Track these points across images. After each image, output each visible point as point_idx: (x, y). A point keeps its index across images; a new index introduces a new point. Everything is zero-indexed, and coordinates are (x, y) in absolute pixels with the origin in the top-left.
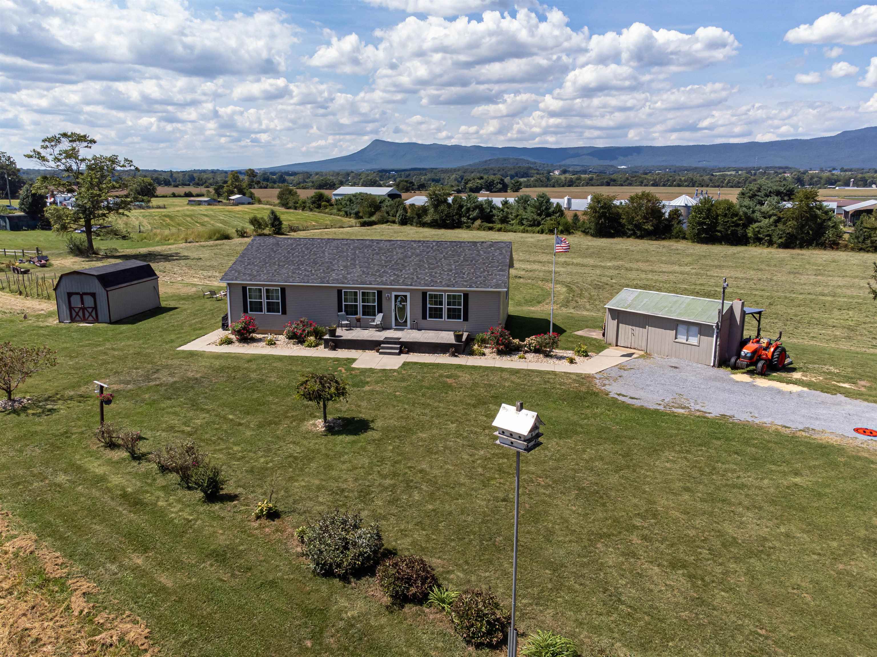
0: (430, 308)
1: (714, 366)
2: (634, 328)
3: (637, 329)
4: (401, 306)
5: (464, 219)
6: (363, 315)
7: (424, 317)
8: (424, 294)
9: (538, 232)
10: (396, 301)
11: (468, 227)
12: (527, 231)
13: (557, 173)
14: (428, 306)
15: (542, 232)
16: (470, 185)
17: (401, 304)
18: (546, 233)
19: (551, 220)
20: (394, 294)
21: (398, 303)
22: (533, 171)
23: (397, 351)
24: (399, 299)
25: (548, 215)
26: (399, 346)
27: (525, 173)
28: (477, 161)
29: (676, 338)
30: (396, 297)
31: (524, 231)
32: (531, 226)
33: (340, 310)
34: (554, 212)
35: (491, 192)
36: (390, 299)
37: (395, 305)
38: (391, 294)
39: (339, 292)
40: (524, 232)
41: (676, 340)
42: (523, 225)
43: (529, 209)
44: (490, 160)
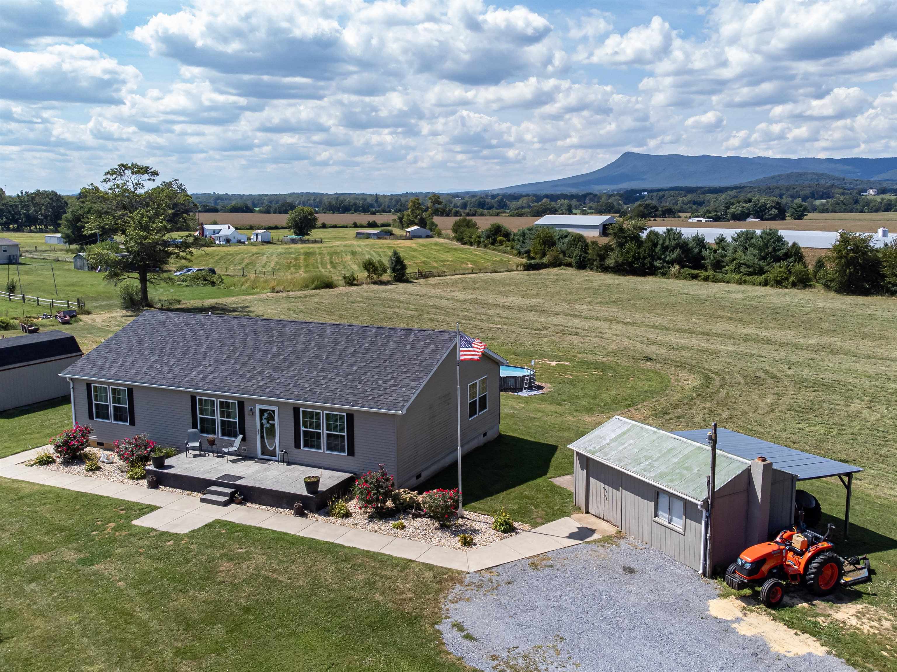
0: (304, 431)
1: (704, 574)
2: (607, 487)
3: (610, 489)
4: (268, 426)
5: (657, 264)
6: (223, 434)
7: (297, 446)
8: (296, 410)
9: (760, 284)
10: (261, 419)
11: (664, 274)
12: (745, 282)
13: (871, 192)
14: (302, 429)
15: (766, 284)
16: (732, 210)
17: (268, 422)
18: (772, 286)
19: (780, 267)
20: (258, 407)
21: (265, 422)
22: (837, 190)
23: (223, 499)
24: (266, 415)
25: (778, 259)
26: (229, 491)
27: (825, 193)
28: (761, 177)
29: (656, 515)
30: (262, 412)
31: (740, 282)
32: (750, 274)
33: (194, 426)
34: (787, 256)
35: (762, 219)
36: (253, 414)
37: (262, 425)
38: (255, 408)
39: (193, 398)
40: (740, 284)
41: (656, 519)
42: (741, 272)
43: (751, 250)
44: (779, 176)
